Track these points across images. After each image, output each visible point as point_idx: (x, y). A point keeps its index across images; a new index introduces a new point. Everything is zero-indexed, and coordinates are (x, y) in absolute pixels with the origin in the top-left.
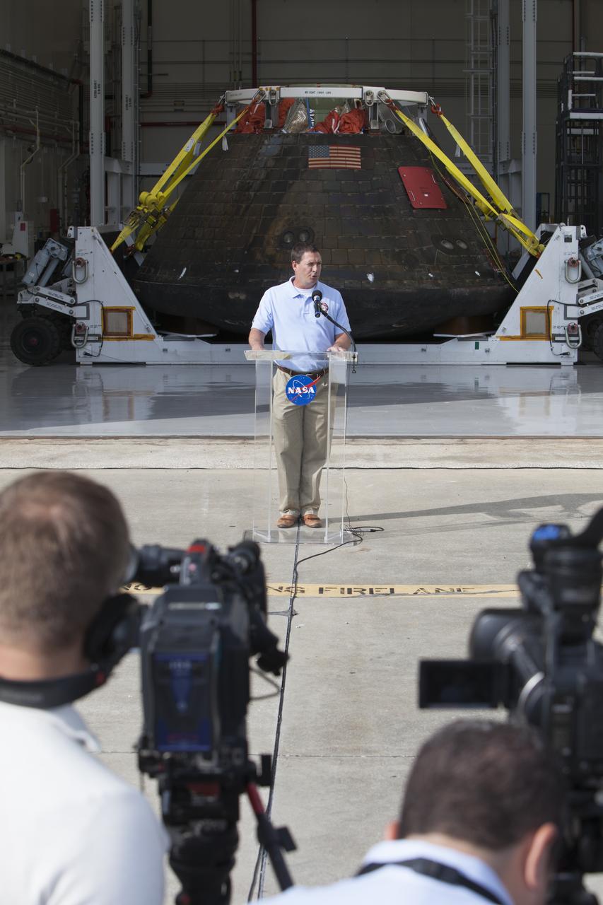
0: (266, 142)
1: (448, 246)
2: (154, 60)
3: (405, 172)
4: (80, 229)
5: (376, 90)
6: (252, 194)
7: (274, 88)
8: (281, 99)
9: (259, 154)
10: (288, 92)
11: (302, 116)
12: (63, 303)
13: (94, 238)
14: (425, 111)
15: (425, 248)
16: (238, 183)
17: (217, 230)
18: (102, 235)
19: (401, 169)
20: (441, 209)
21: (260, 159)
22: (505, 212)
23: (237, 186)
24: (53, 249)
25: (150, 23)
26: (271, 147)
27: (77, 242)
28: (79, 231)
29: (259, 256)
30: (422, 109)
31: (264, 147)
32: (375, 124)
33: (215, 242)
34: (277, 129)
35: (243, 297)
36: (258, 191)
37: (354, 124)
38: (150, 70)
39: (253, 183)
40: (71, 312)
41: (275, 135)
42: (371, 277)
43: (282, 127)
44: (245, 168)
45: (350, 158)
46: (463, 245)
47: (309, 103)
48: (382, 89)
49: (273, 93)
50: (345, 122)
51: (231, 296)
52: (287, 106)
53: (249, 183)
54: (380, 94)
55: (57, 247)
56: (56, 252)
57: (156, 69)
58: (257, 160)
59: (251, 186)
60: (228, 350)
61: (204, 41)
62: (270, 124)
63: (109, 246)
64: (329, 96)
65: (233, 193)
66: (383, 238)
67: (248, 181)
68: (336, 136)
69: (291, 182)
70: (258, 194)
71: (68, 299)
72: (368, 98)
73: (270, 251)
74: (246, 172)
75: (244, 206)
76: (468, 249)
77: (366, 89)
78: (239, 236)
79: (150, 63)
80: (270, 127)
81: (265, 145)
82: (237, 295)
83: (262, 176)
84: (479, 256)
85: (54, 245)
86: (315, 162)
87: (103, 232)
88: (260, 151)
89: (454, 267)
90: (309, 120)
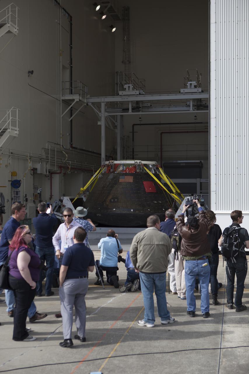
1: (155, 202)
2: (135, 150)
3: (145, 183)
4: (64, 197)
5: (138, 161)
7: (113, 161)
8: (114, 164)
10: (116, 162)
11: (121, 168)
12: (60, 216)
13: (67, 200)
14: (155, 166)
15: (148, 203)
18: (70, 199)
19: (144, 182)
20: (155, 193)
21: (108, 179)
22: (173, 193)
24: (57, 202)
25: (133, 141)
26: (111, 176)
27: (63, 201)
28: (64, 198)
29: (105, 205)
30: (154, 166)
32: (138, 170)
34: (113, 172)
35: (100, 215)
37: (133, 170)
38: (133, 154)
40: (62, 219)
41: (112, 173)
42: (132, 210)
43: (116, 171)
45: (130, 179)
46: (160, 202)
47: (124, 165)
48: (140, 161)
49: (112, 162)
50: (130, 170)
51: (97, 215)
52: (117, 166)
54: (140, 162)
55: (58, 202)
56: (58, 203)
57: (135, 153)
59: (105, 187)
60: (100, 229)
61: (148, 145)
62: (112, 170)
63: (72, 202)
64: (126, 163)
66: (137, 200)
68: (127, 174)
69: (114, 185)
71: (61, 215)
72: (136, 164)
73: (107, 203)
74: (104, 183)
75: (103, 192)
76: (162, 203)
77: (136, 161)
78: (101, 199)
79: (133, 152)
80: (112, 171)
82: (99, 215)
83: (108, 184)
84: (165, 205)
85: (57, 201)
86: (121, 180)
87: (70, 198)
88: (108, 177)
89: (156, 208)
90: (123, 169)
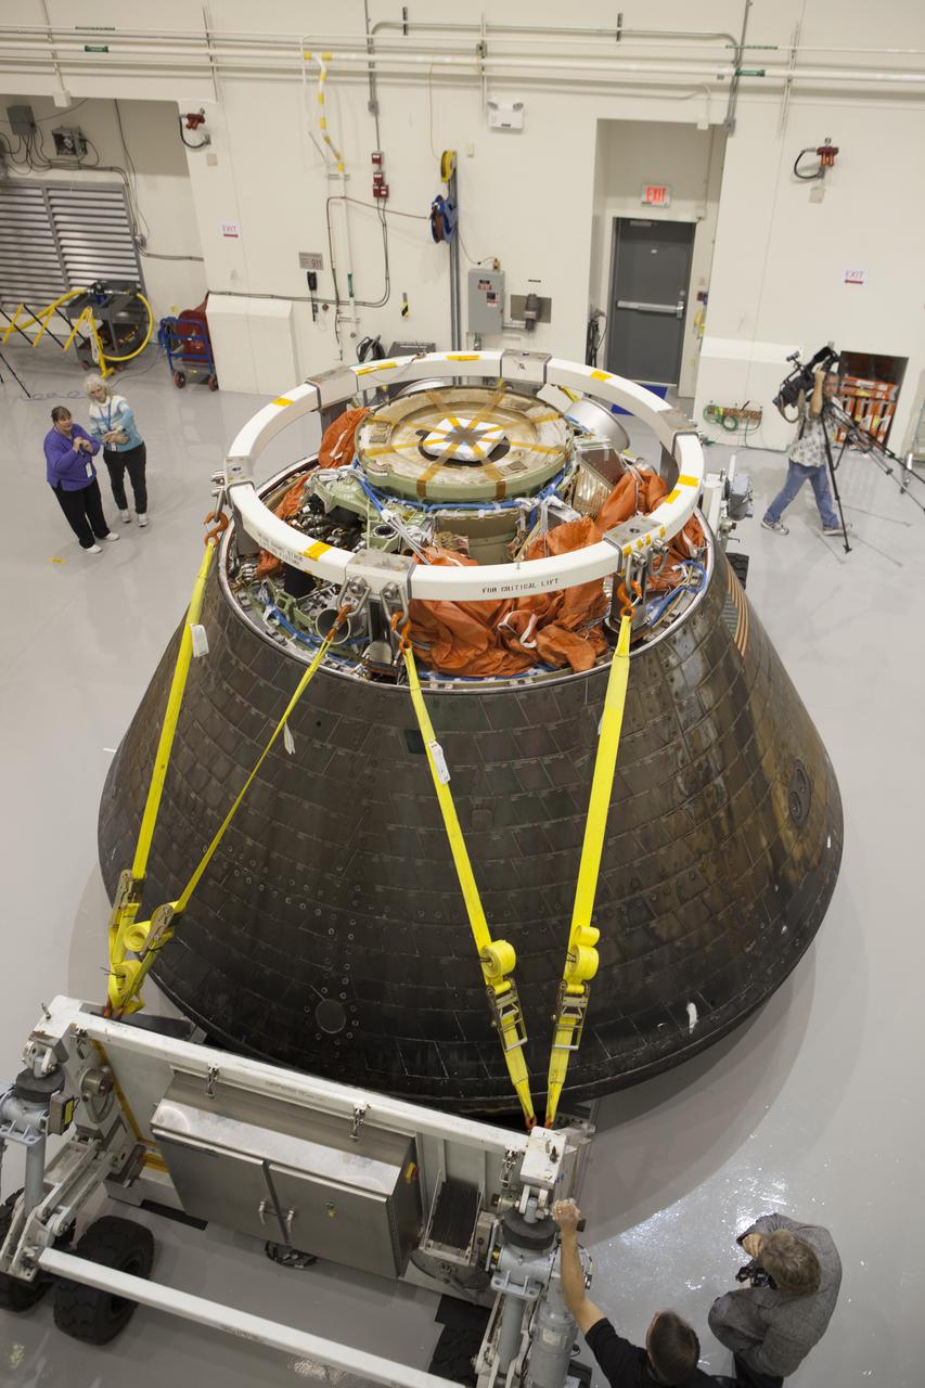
0: (673, 661)
6: (719, 781)
9: (677, 694)
16: (679, 780)
17: (707, 895)
21: (685, 703)
23: (682, 786)
31: (676, 674)
33: (720, 916)
36: (723, 770)
39: (707, 760)
41: (677, 634)
44: (672, 740)
53: (700, 766)
58: (681, 708)
59: (708, 768)
65: (686, 806)
67: (696, 764)
69: (746, 707)
70: (728, 773)
73: (796, 850)
74: (679, 747)
78: (750, 871)
81: (675, 668)
83: (713, 735)
86: (740, 639)
